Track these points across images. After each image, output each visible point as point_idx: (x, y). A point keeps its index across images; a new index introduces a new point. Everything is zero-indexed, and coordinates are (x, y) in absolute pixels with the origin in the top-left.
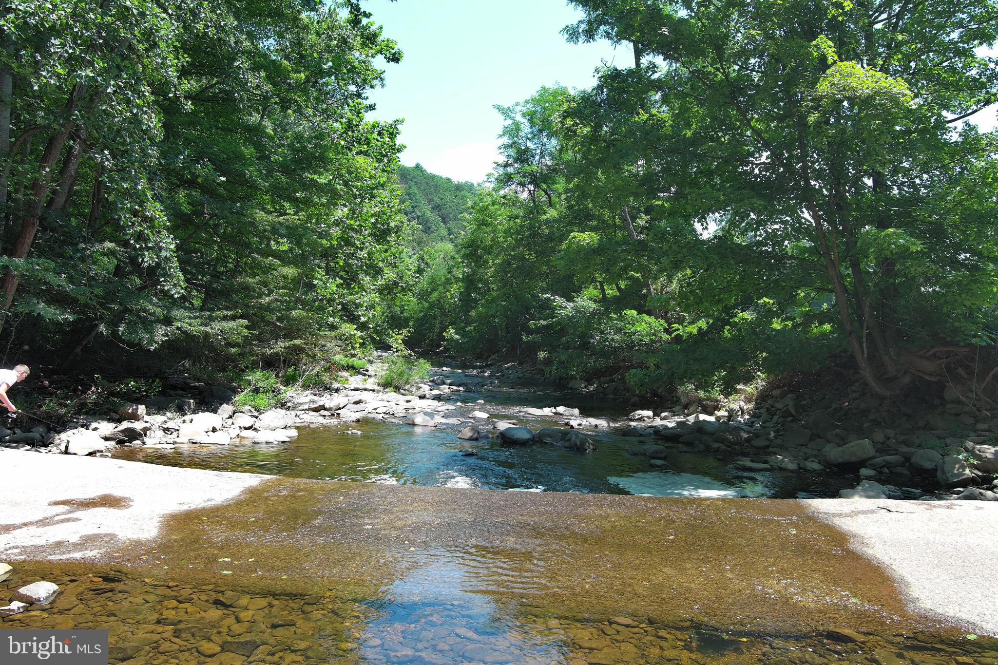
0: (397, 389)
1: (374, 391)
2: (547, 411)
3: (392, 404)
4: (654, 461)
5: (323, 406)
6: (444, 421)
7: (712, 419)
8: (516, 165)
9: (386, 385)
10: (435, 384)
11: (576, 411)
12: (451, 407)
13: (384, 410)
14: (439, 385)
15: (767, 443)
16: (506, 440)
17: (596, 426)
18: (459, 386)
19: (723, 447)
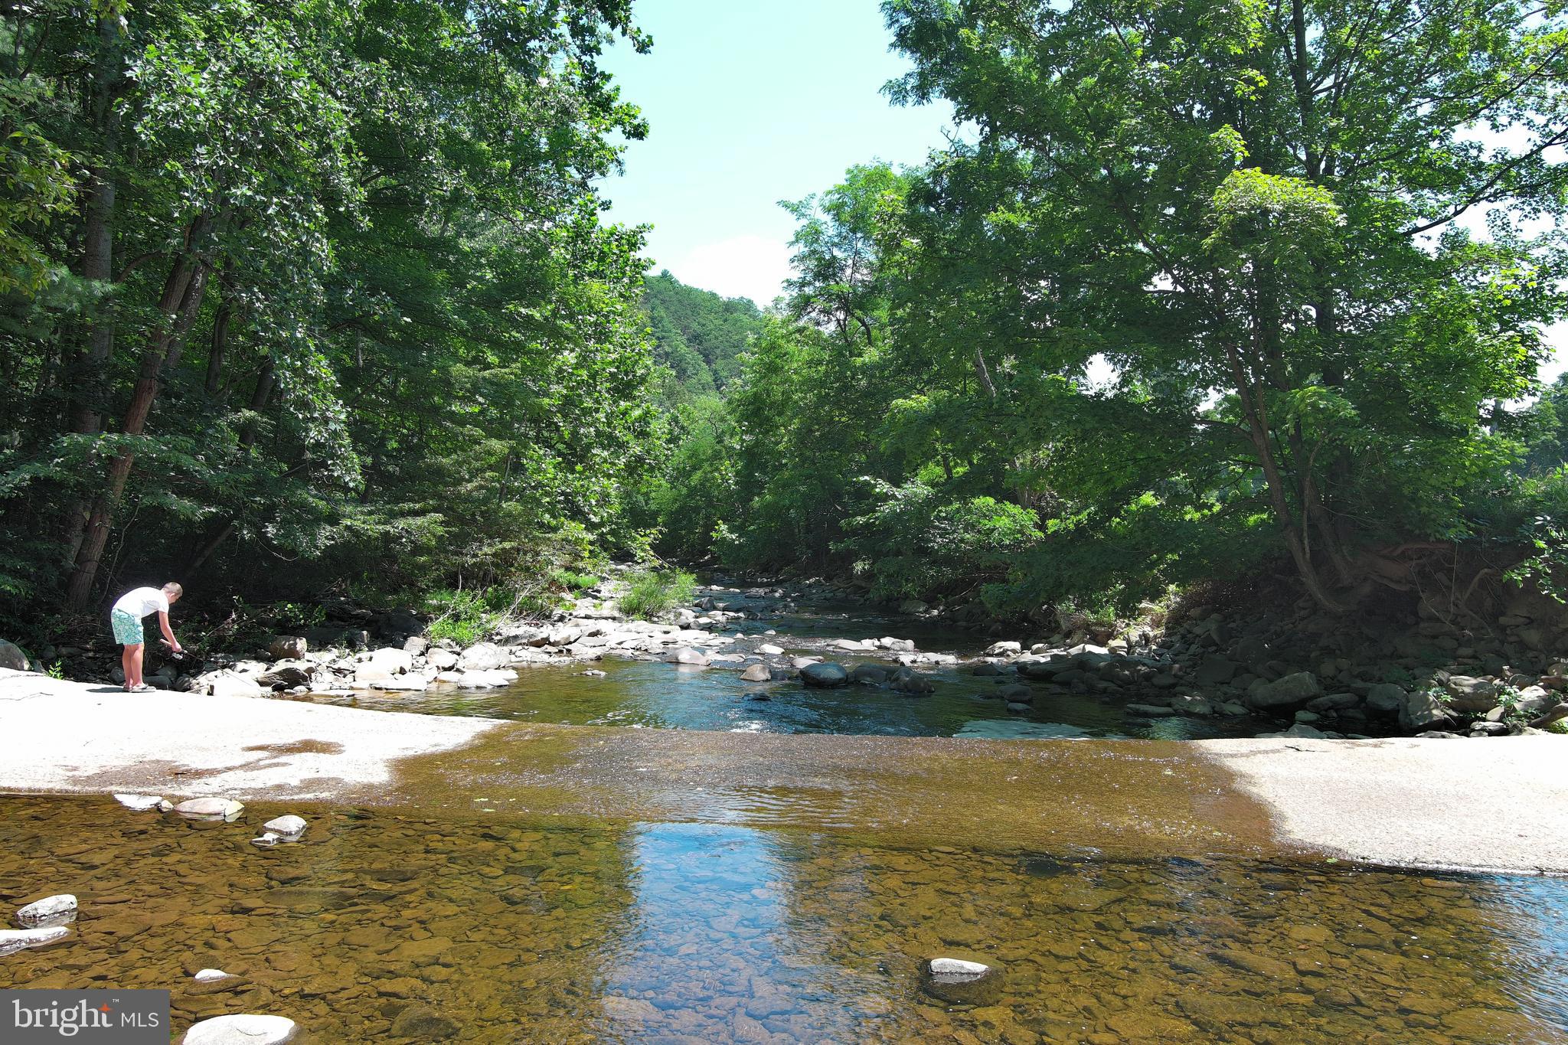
0: (649, 616)
1: (614, 619)
2: (868, 644)
3: (645, 636)
4: (1013, 706)
5: (547, 639)
6: (720, 657)
7: (1104, 651)
8: (817, 284)
9: (631, 610)
10: (703, 609)
11: (910, 643)
12: (729, 640)
13: (633, 644)
14: (707, 610)
15: (1171, 681)
16: (809, 681)
17: (937, 663)
18: (737, 611)
19: (1112, 686)
